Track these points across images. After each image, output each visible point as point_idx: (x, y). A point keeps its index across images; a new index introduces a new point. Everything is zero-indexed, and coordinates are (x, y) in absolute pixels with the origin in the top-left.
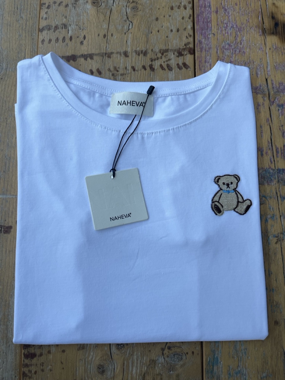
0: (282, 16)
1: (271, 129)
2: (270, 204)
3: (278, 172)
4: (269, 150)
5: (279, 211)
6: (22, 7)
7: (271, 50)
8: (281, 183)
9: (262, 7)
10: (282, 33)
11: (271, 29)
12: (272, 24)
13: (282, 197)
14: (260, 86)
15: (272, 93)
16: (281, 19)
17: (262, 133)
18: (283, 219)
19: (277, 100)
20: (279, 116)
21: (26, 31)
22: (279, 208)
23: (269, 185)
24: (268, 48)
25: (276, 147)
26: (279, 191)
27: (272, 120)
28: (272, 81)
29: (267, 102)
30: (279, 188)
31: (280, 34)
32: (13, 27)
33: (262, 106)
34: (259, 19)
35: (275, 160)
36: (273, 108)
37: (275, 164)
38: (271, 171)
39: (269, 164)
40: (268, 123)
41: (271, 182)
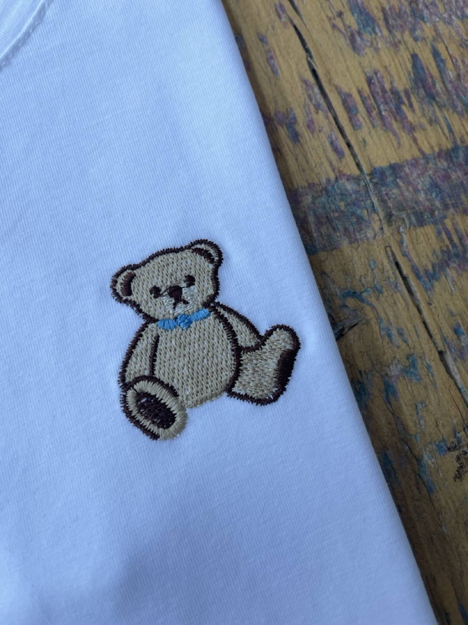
1: (304, 37)
2: (382, 315)
3: (377, 183)
4: (317, 113)
5: (426, 335)
8: (403, 220)
13: (422, 273)
17: (272, 58)
18: (455, 360)
22: (424, 323)
23: (355, 245)
25: (339, 92)
26: (405, 255)
30: (401, 243)
35: (353, 142)
37: (354, 156)
38: (350, 186)
39: (331, 163)
40: (284, 19)
41: (361, 229)
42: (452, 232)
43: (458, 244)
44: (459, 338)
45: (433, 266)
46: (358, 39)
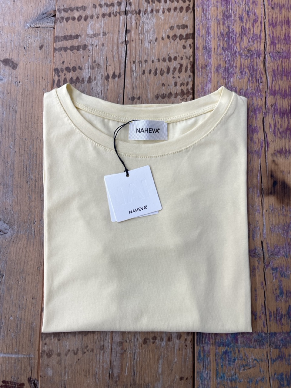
0: (281, 174)
1: (265, 293)
2: (261, 366)
3: (270, 336)
4: (262, 314)
5: (268, 373)
6: (31, 167)
7: (268, 212)
8: (273, 346)
9: (261, 166)
10: (280, 192)
11: (269, 188)
12: (271, 182)
13: (272, 360)
14: (256, 249)
15: (267, 256)
16: (280, 176)
17: (256, 296)
18: (272, 380)
19: (272, 263)
20: (273, 280)
21: (35, 192)
22: (269, 370)
23: (261, 349)
24: (265, 210)
25: (269, 311)
26: (270, 354)
27: (266, 283)
28: (267, 244)
29: (261, 266)
30: (270, 352)
31: (278, 194)
32: (23, 188)
33: (257, 270)
34: (257, 178)
35: (268, 324)
36: (267, 271)
37: (267, 327)
38: (263, 335)
39: (261, 328)
40: (262, 287)
41: (263, 346)
42: (282, 352)
43: (282, 355)
44: (275, 376)
45: (275, 358)
46: (278, 297)
